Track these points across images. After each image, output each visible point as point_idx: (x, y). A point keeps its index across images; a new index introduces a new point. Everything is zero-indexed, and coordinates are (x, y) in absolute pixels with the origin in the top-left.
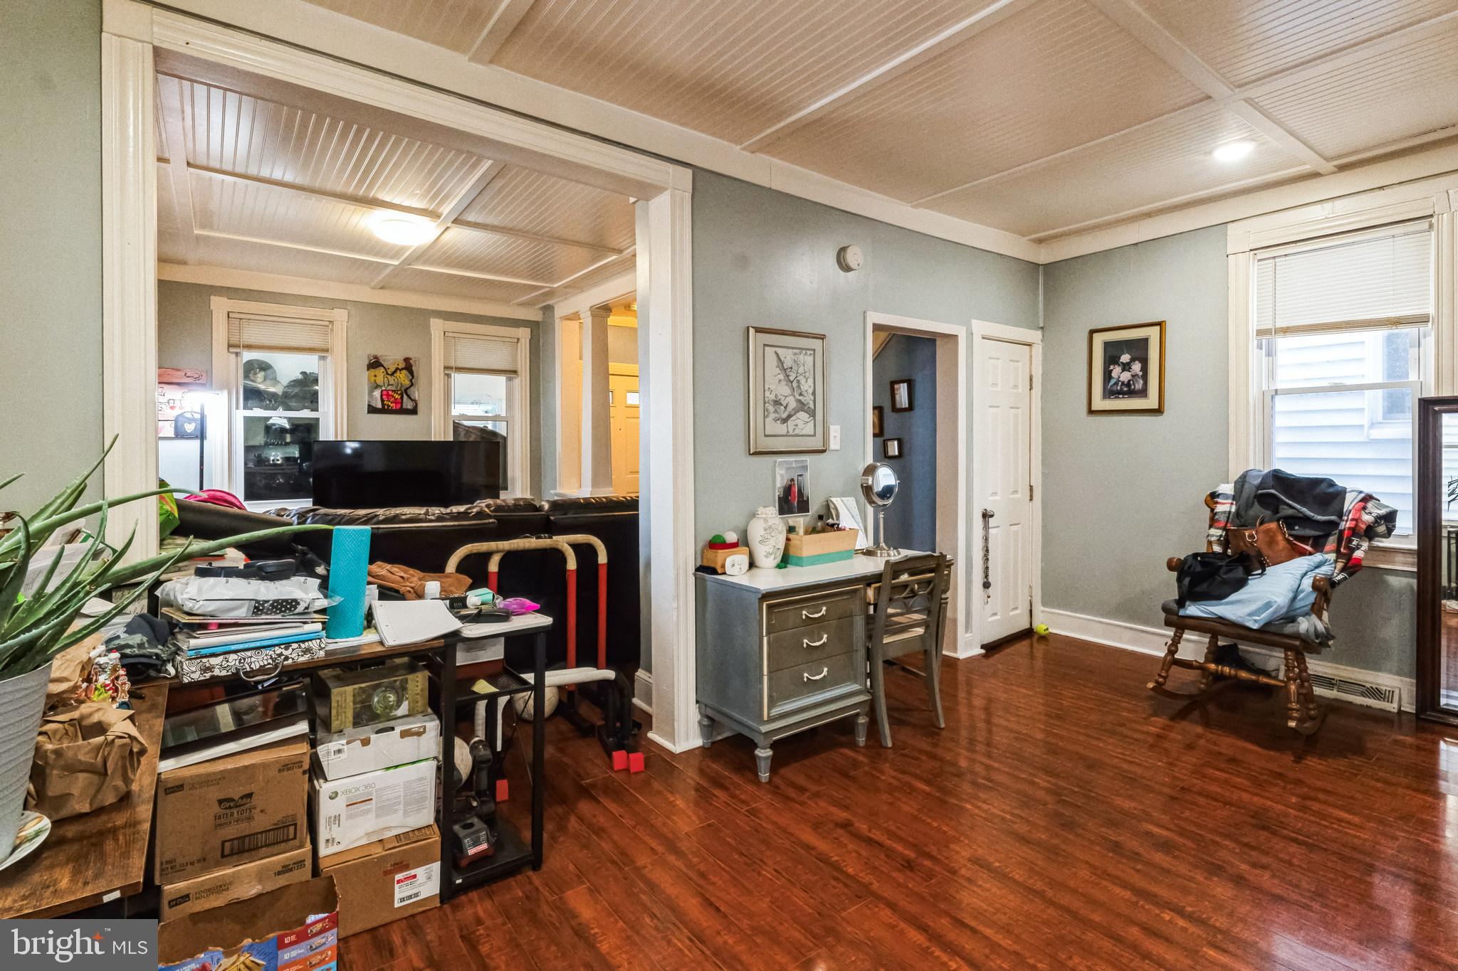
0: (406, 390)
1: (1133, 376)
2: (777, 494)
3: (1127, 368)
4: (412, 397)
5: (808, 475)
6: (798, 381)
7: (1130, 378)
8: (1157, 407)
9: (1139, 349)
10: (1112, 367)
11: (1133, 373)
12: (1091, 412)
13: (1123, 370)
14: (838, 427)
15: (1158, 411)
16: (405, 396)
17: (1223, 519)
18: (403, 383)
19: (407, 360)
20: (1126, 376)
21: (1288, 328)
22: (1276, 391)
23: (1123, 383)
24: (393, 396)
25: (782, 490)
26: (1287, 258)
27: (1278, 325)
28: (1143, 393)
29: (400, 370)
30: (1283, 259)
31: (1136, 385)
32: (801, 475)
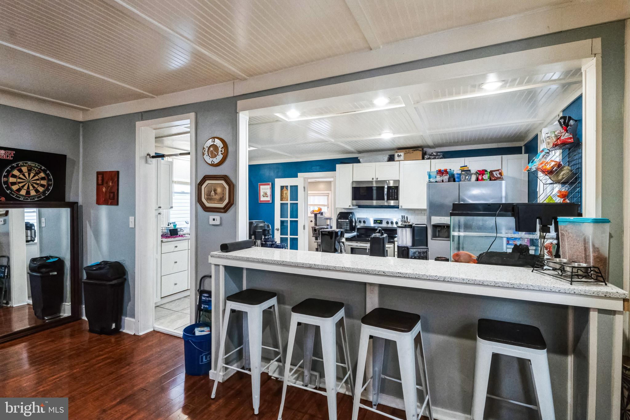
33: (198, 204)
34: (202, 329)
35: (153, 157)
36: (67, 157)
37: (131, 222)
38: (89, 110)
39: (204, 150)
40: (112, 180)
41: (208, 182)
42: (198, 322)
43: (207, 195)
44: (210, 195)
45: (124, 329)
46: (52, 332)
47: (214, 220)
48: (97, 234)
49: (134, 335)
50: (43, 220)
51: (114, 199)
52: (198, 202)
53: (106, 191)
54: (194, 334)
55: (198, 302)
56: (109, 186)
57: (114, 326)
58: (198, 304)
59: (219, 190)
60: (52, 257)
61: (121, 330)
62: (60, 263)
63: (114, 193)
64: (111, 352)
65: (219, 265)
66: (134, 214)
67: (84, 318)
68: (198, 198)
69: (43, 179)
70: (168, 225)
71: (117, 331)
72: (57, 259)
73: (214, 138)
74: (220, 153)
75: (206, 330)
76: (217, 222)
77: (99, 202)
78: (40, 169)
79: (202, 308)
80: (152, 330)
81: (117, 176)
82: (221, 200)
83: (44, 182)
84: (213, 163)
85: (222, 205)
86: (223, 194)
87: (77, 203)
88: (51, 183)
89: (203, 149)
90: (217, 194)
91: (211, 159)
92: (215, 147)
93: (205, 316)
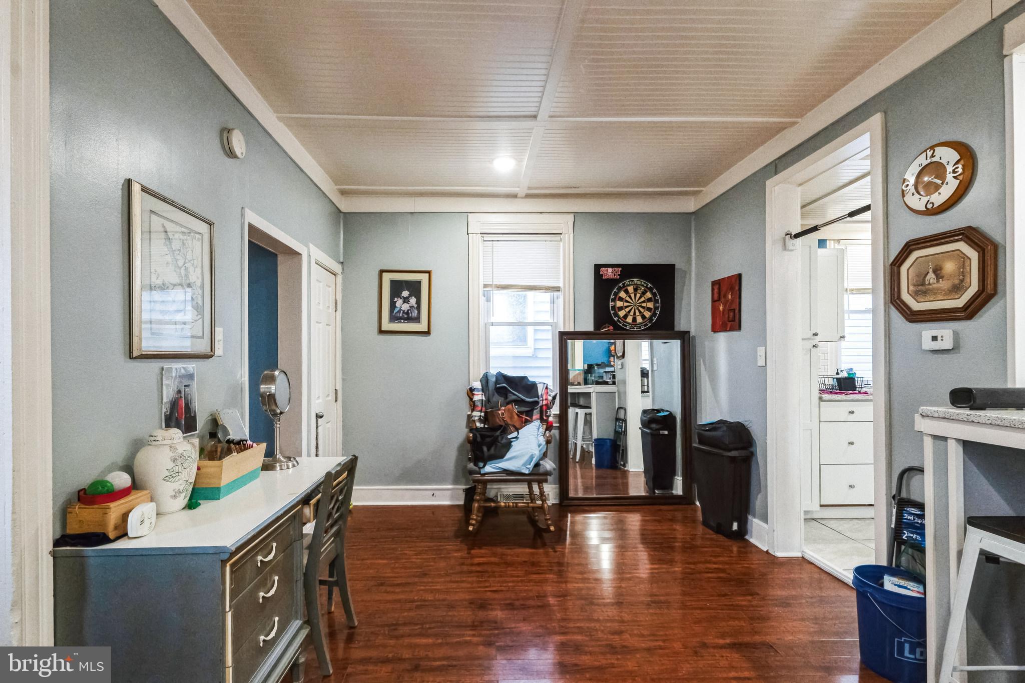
1: (410, 307)
2: (164, 410)
3: (406, 301)
5: (195, 385)
6: (186, 269)
7: (409, 308)
8: (427, 330)
9: (415, 288)
10: (396, 299)
11: (411, 305)
12: (381, 332)
13: (404, 302)
14: (221, 329)
15: (427, 333)
17: (479, 404)
20: (405, 307)
21: (500, 285)
22: (492, 323)
23: (404, 311)
25: (168, 406)
26: (499, 243)
27: (495, 283)
28: (417, 320)
30: (497, 243)
31: (413, 314)
32: (188, 386)
33: (893, 308)
34: (903, 583)
35: (797, 236)
36: (676, 267)
37: (760, 356)
38: (702, 191)
39: (906, 184)
40: (732, 289)
41: (915, 254)
42: (894, 565)
43: (914, 285)
44: (923, 284)
45: (751, 538)
46: (660, 510)
47: (935, 338)
48: (713, 379)
49: (767, 552)
50: (655, 360)
51: (734, 321)
52: (891, 302)
53: (724, 310)
54: (882, 585)
55: (894, 522)
56: (728, 301)
57: (735, 526)
58: (893, 526)
59: (949, 267)
60: (663, 410)
61: (747, 537)
62: (671, 417)
63: (734, 310)
64: (727, 564)
65: (945, 439)
66: (764, 343)
67: (698, 503)
68: (892, 295)
69: (649, 300)
70: (838, 373)
71: (741, 535)
72: (667, 413)
73: (932, 148)
74: (949, 177)
75: (912, 588)
76: (947, 344)
77: (715, 329)
78: (646, 287)
79: (904, 537)
80: (800, 555)
81: (738, 281)
82: (957, 289)
83: (650, 305)
84: (929, 206)
85: (959, 302)
86: (963, 273)
87: (688, 332)
88: (658, 305)
89: (904, 183)
90: (942, 277)
91: (925, 199)
92: (937, 169)
93: (913, 557)
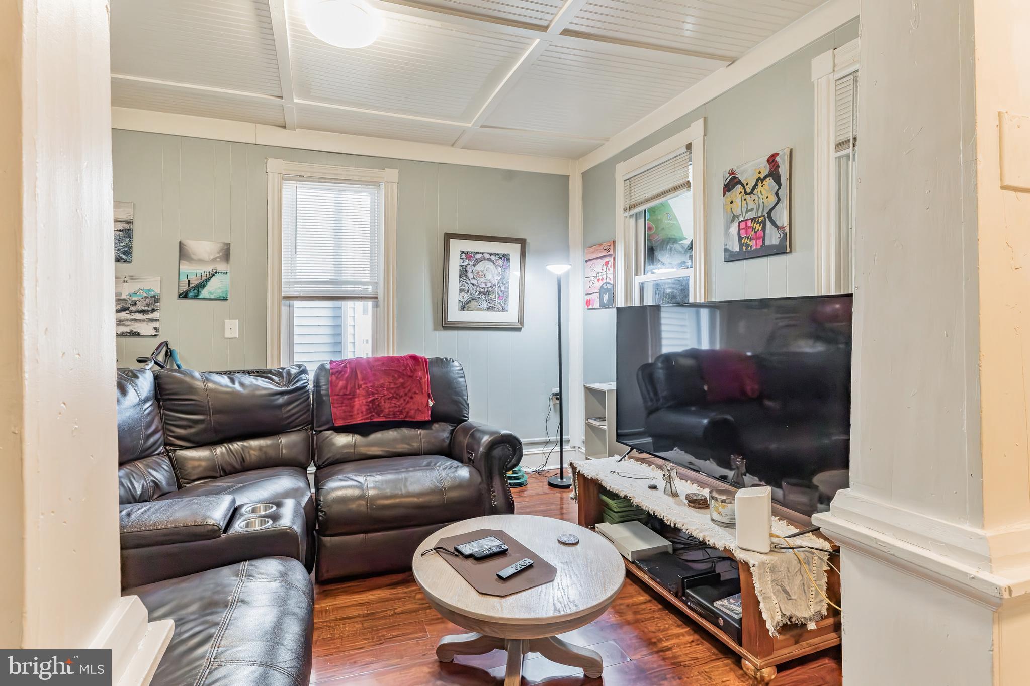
0: (769, 213)
4: (778, 223)
16: (768, 224)
18: (765, 200)
19: (772, 160)
24: (753, 229)
29: (763, 180)
